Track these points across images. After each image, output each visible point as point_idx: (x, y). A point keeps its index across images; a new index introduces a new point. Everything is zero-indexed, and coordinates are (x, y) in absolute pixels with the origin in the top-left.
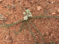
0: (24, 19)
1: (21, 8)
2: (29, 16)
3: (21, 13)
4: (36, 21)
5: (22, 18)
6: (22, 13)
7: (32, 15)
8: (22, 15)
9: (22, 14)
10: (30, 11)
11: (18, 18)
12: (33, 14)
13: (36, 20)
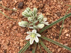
0: (31, 43)
1: (5, 10)
2: (41, 26)
3: (13, 26)
4: (66, 31)
5: (22, 41)
6: (16, 24)
7: (47, 16)
8: (17, 29)
9: (15, 27)
10: (35, 9)
11: (9, 44)
12: (48, 14)
13: (66, 28)
